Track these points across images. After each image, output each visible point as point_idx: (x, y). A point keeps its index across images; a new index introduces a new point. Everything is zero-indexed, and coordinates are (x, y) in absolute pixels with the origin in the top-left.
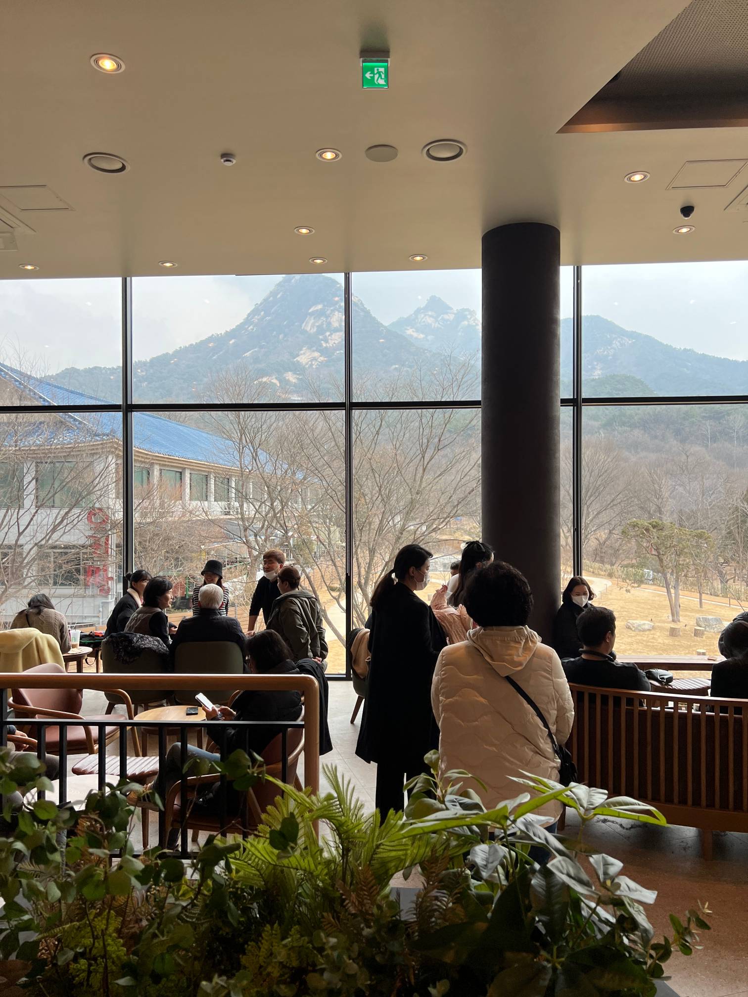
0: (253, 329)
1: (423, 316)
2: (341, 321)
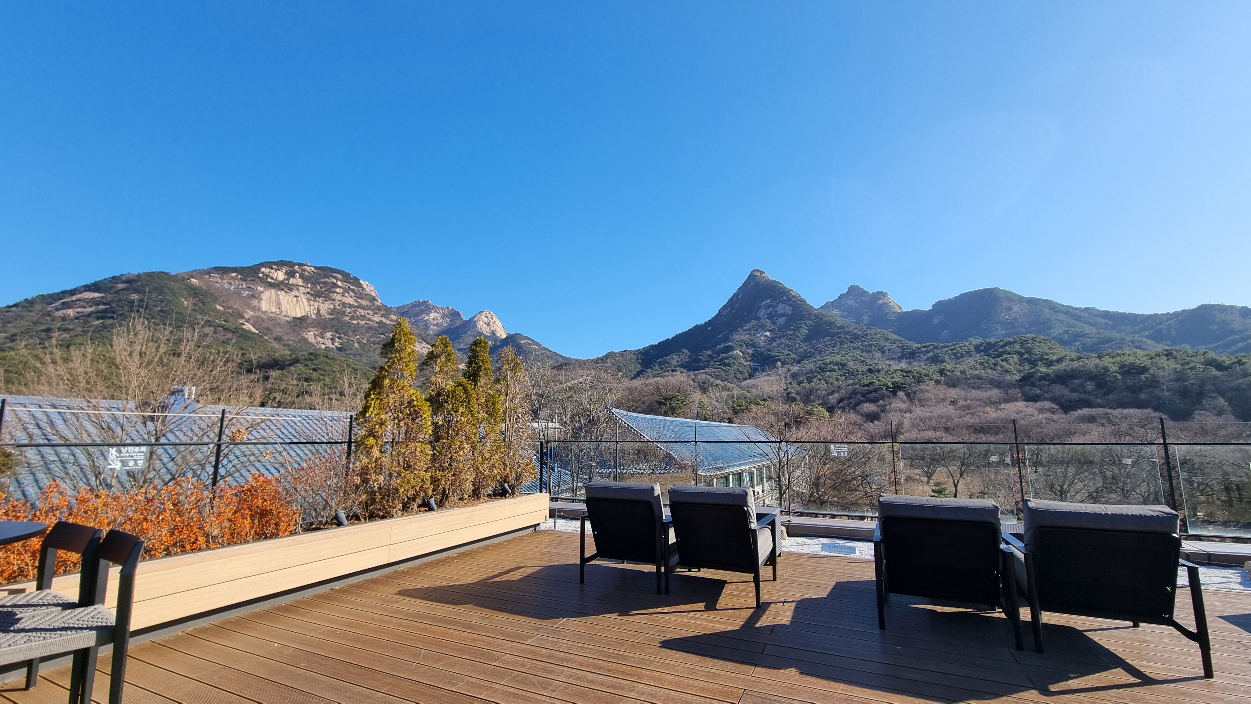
2: (784, 309)
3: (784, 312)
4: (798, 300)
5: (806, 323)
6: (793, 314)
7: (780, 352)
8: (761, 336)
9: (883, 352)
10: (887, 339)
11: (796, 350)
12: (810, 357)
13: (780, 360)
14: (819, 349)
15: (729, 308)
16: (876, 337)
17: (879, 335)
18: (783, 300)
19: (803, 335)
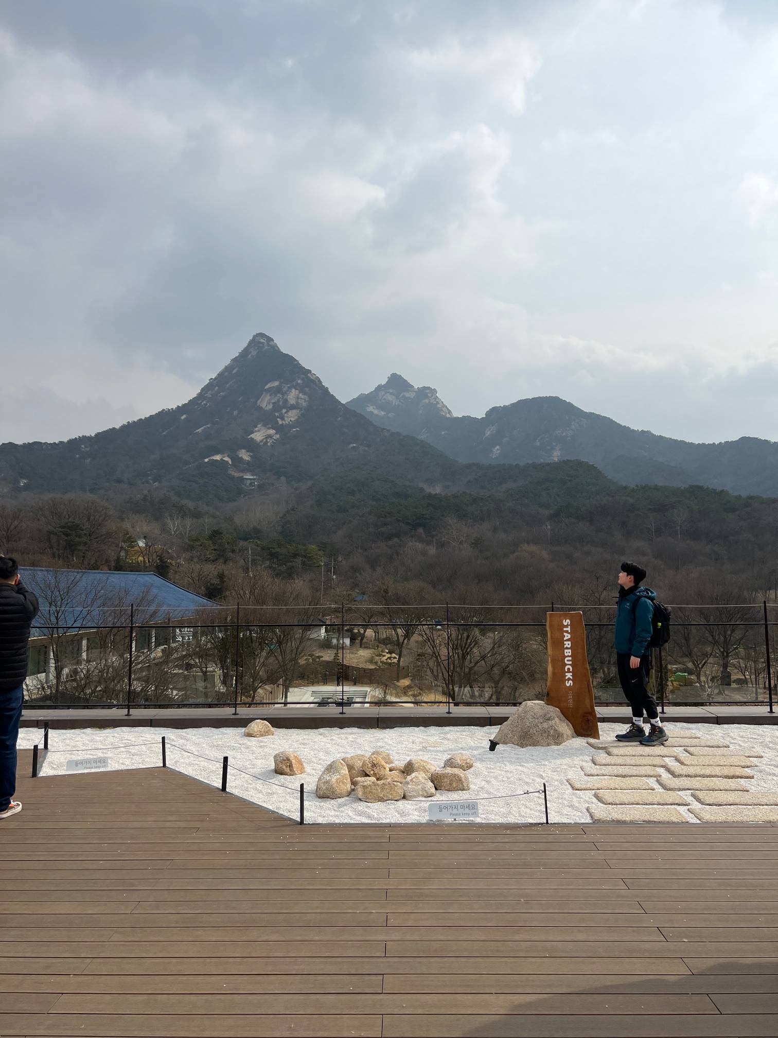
0: (206, 404)
1: (383, 393)
2: (298, 398)
3: (297, 403)
4: (319, 387)
6: (309, 407)
15: (217, 388)
18: (299, 384)
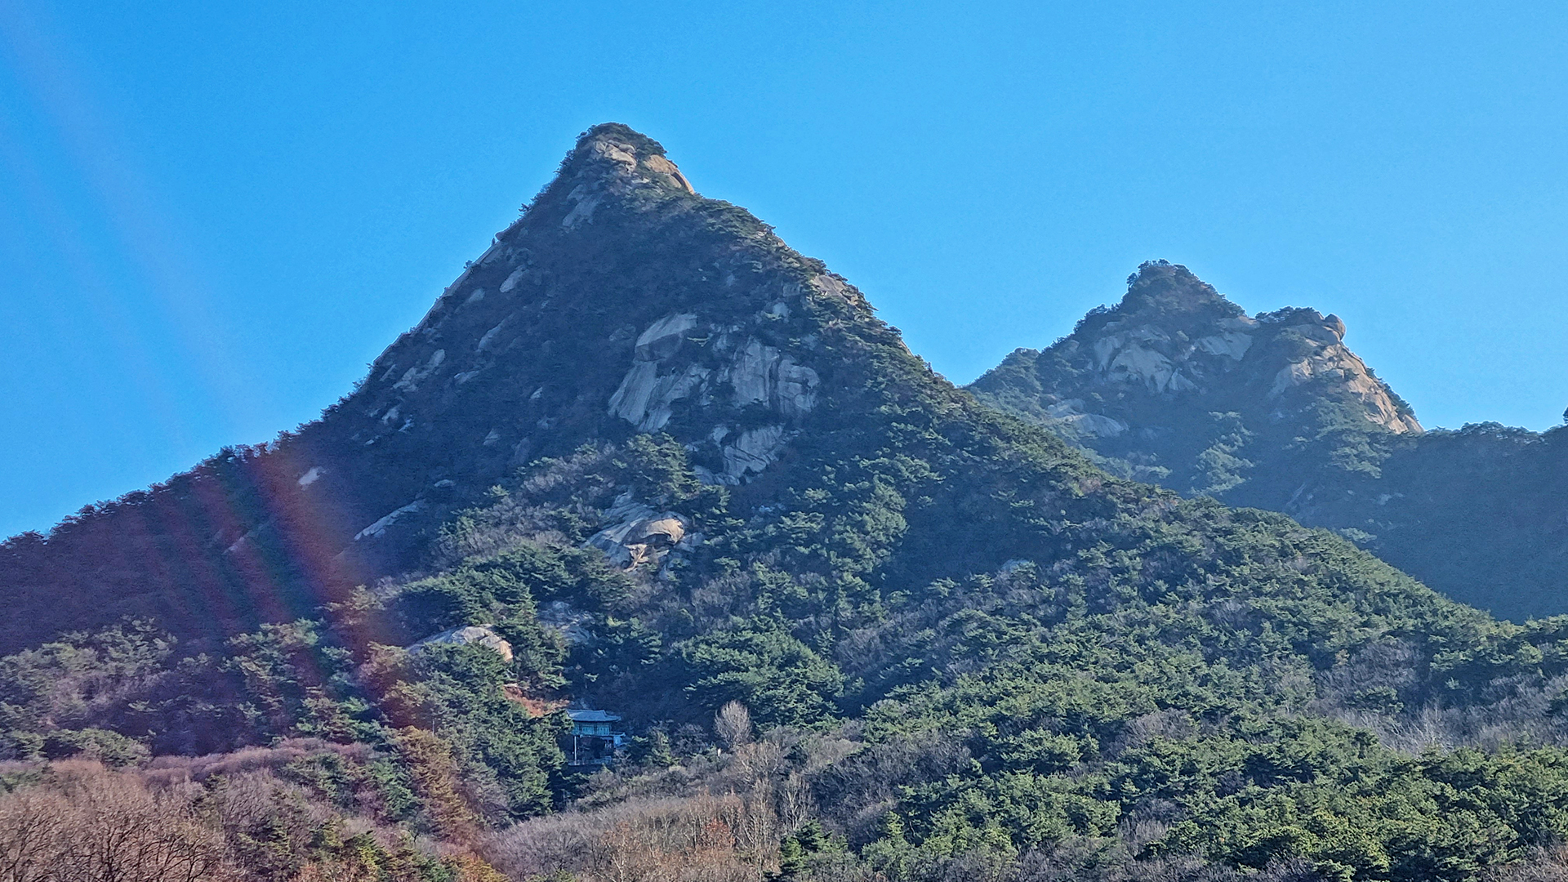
0: (399, 423)
2: (774, 377)
3: (774, 400)
4: (857, 330)
5: (896, 473)
6: (820, 411)
7: (743, 646)
8: (634, 537)
9: (1322, 662)
10: (1340, 587)
11: (839, 635)
12: (918, 676)
13: (741, 693)
14: (971, 630)
15: (439, 355)
16: (1281, 568)
17: (1301, 561)
18: (772, 324)
19: (876, 545)
